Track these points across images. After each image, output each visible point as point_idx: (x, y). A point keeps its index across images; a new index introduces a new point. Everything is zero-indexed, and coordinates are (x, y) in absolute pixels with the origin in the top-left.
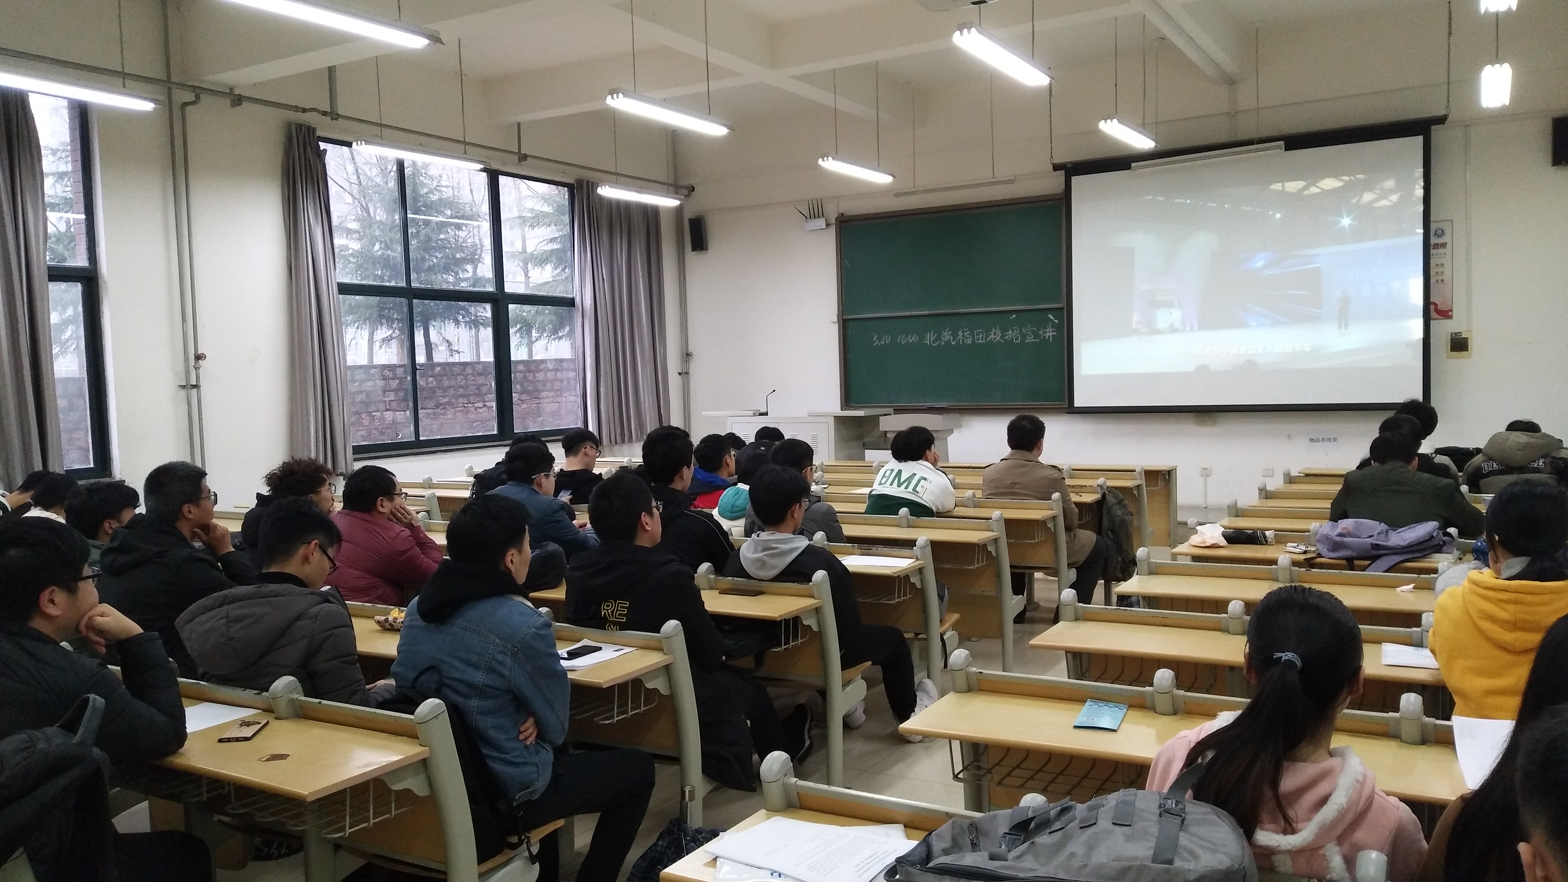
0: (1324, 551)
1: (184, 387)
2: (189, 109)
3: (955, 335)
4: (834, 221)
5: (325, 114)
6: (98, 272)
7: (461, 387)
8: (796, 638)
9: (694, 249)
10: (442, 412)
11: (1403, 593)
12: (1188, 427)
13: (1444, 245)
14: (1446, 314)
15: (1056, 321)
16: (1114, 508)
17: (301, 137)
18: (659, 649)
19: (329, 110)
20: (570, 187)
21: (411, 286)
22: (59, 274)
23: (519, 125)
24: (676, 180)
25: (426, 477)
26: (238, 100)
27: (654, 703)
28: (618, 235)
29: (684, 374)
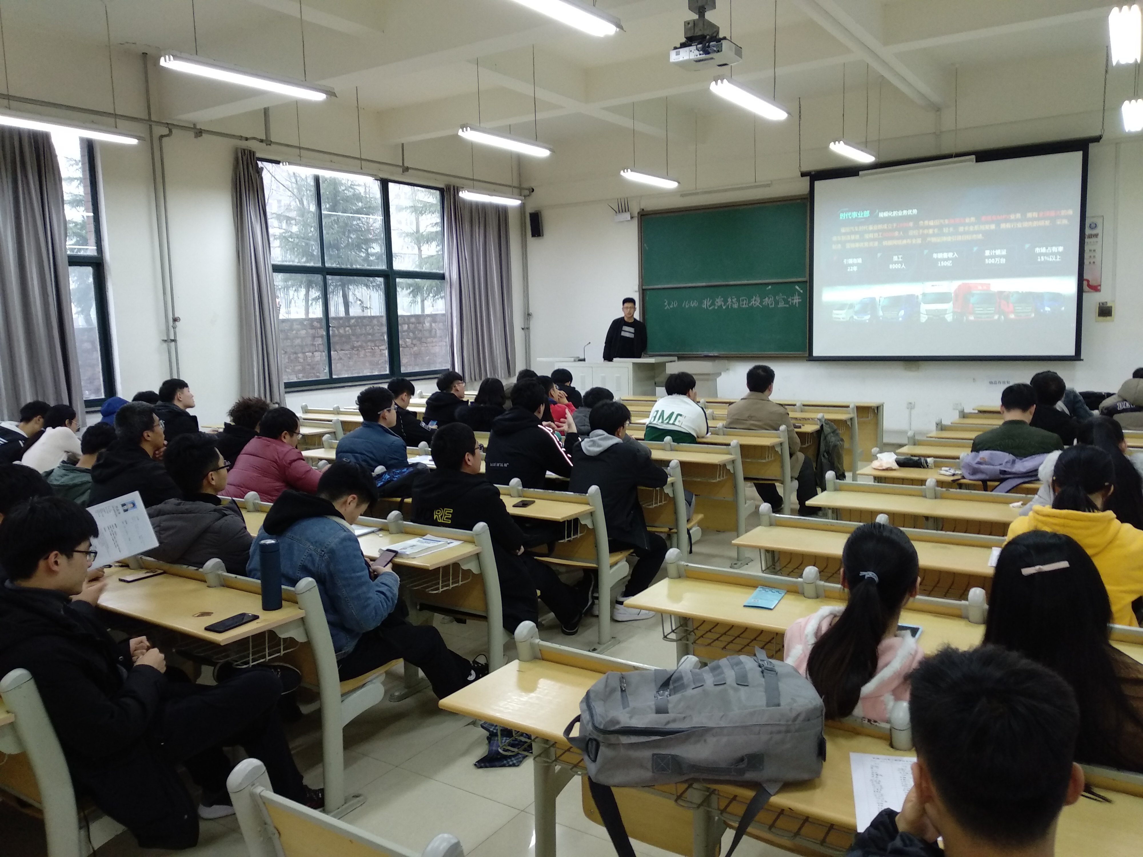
0: (966, 475)
1: (165, 341)
2: (165, 140)
3: (725, 301)
4: (636, 215)
5: (262, 141)
6: (104, 258)
7: (369, 334)
8: (576, 533)
9: (533, 235)
10: (356, 353)
11: (1014, 508)
12: (898, 371)
13: (1096, 236)
14: (1096, 288)
15: (802, 291)
16: (829, 436)
17: (245, 158)
18: (472, 542)
19: (264, 138)
20: (442, 191)
21: (325, 266)
22: (76, 261)
23: (403, 144)
24: (520, 185)
25: (335, 406)
26: (199, 133)
27: (468, 579)
28: (477, 227)
29: (526, 329)
